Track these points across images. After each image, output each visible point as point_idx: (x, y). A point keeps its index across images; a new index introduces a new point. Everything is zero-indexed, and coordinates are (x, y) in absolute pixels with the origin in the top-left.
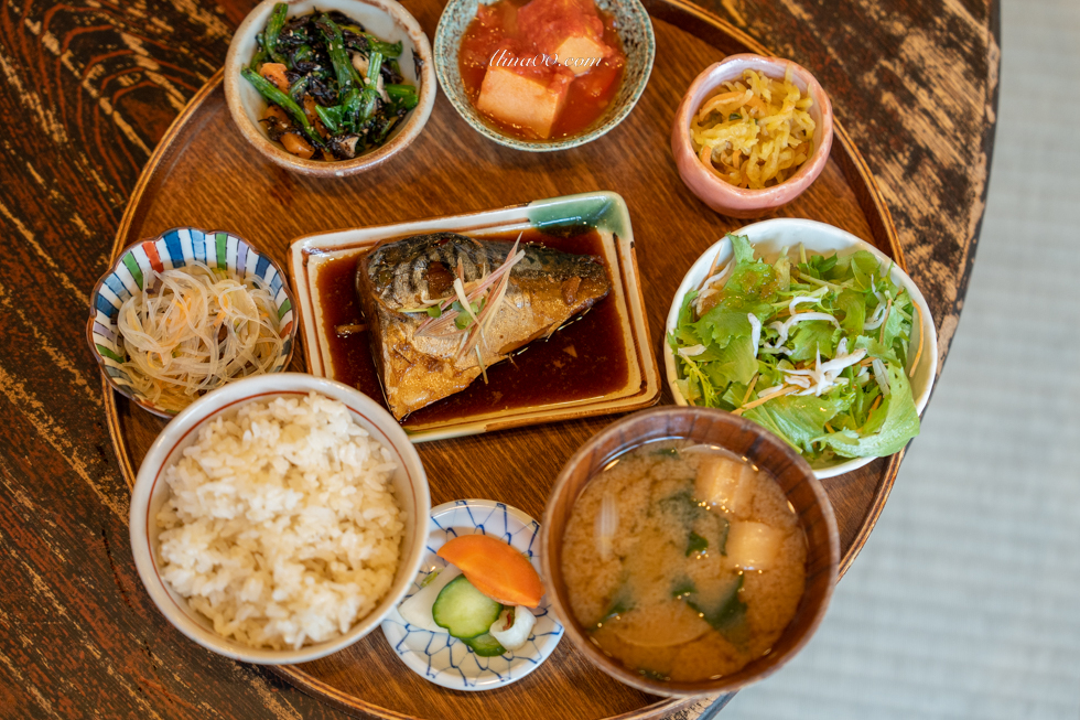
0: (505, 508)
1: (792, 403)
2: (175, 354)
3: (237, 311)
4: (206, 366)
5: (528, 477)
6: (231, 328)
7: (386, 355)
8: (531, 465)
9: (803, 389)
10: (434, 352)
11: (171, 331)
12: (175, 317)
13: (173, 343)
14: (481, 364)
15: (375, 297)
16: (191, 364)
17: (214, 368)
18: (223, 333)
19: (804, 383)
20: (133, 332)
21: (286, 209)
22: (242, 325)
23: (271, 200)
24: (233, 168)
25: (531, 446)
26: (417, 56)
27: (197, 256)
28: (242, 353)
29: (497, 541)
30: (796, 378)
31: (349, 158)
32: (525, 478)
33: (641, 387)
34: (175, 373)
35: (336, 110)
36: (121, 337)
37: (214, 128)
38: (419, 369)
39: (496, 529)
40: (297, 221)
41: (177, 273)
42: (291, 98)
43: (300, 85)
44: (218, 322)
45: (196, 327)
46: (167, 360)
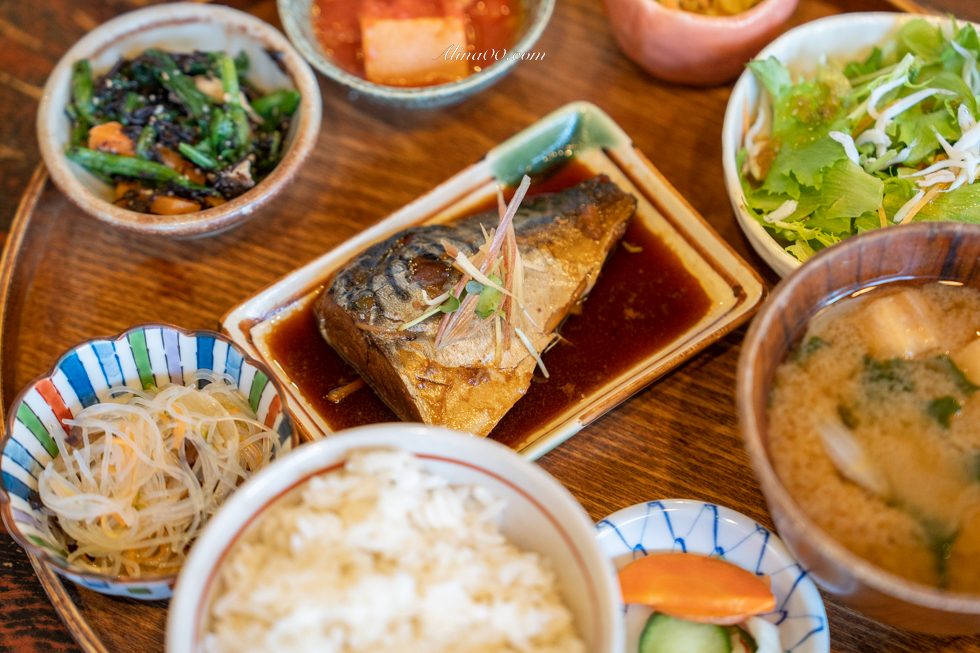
0: (662, 507)
1: (945, 207)
2: (137, 507)
3: (198, 415)
4: (186, 504)
5: (654, 470)
6: (197, 440)
7: (411, 390)
8: (651, 455)
9: (949, 184)
10: (468, 360)
11: (120, 478)
12: (118, 459)
13: (130, 493)
14: (533, 351)
15: (364, 326)
16: (165, 512)
17: (198, 501)
18: (191, 453)
19: (944, 177)
20: (70, 501)
21: (191, 302)
22: (211, 432)
23: (167, 301)
24: (100, 286)
25: (637, 432)
26: (273, 55)
27: (112, 381)
28: (227, 467)
29: (671, 554)
30: (934, 175)
31: (247, 189)
32: (651, 473)
33: (736, 295)
34: (148, 532)
35: (204, 145)
36: (54, 521)
37: (54, 255)
38: (463, 388)
39: (658, 541)
40: (210, 310)
41: (94, 409)
42: (140, 158)
43: (148, 136)
44: (178, 443)
45: (152, 458)
46: (130, 518)
